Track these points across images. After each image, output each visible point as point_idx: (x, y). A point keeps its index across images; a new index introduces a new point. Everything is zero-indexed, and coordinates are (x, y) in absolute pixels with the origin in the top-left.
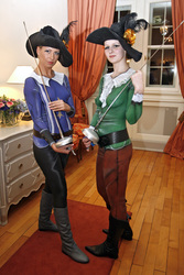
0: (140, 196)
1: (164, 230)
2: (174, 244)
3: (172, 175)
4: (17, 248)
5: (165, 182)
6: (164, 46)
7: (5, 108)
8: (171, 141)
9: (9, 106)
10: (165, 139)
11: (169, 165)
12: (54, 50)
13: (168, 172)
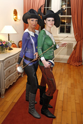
0: (60, 83)
1: (73, 96)
2: (78, 102)
3: (72, 73)
4: (12, 107)
5: (70, 76)
6: (66, 16)
7: (2, 45)
8: (70, 58)
9: (4, 44)
10: (68, 57)
11: (70, 69)
12: (35, 19)
13: (70, 72)
